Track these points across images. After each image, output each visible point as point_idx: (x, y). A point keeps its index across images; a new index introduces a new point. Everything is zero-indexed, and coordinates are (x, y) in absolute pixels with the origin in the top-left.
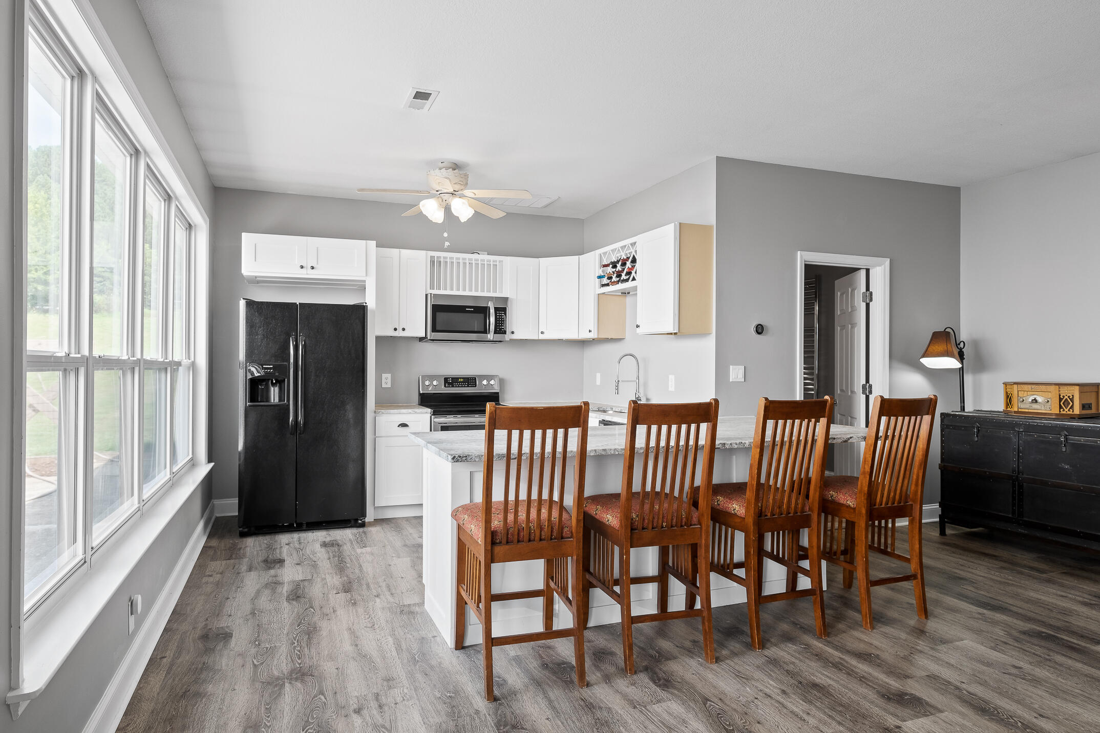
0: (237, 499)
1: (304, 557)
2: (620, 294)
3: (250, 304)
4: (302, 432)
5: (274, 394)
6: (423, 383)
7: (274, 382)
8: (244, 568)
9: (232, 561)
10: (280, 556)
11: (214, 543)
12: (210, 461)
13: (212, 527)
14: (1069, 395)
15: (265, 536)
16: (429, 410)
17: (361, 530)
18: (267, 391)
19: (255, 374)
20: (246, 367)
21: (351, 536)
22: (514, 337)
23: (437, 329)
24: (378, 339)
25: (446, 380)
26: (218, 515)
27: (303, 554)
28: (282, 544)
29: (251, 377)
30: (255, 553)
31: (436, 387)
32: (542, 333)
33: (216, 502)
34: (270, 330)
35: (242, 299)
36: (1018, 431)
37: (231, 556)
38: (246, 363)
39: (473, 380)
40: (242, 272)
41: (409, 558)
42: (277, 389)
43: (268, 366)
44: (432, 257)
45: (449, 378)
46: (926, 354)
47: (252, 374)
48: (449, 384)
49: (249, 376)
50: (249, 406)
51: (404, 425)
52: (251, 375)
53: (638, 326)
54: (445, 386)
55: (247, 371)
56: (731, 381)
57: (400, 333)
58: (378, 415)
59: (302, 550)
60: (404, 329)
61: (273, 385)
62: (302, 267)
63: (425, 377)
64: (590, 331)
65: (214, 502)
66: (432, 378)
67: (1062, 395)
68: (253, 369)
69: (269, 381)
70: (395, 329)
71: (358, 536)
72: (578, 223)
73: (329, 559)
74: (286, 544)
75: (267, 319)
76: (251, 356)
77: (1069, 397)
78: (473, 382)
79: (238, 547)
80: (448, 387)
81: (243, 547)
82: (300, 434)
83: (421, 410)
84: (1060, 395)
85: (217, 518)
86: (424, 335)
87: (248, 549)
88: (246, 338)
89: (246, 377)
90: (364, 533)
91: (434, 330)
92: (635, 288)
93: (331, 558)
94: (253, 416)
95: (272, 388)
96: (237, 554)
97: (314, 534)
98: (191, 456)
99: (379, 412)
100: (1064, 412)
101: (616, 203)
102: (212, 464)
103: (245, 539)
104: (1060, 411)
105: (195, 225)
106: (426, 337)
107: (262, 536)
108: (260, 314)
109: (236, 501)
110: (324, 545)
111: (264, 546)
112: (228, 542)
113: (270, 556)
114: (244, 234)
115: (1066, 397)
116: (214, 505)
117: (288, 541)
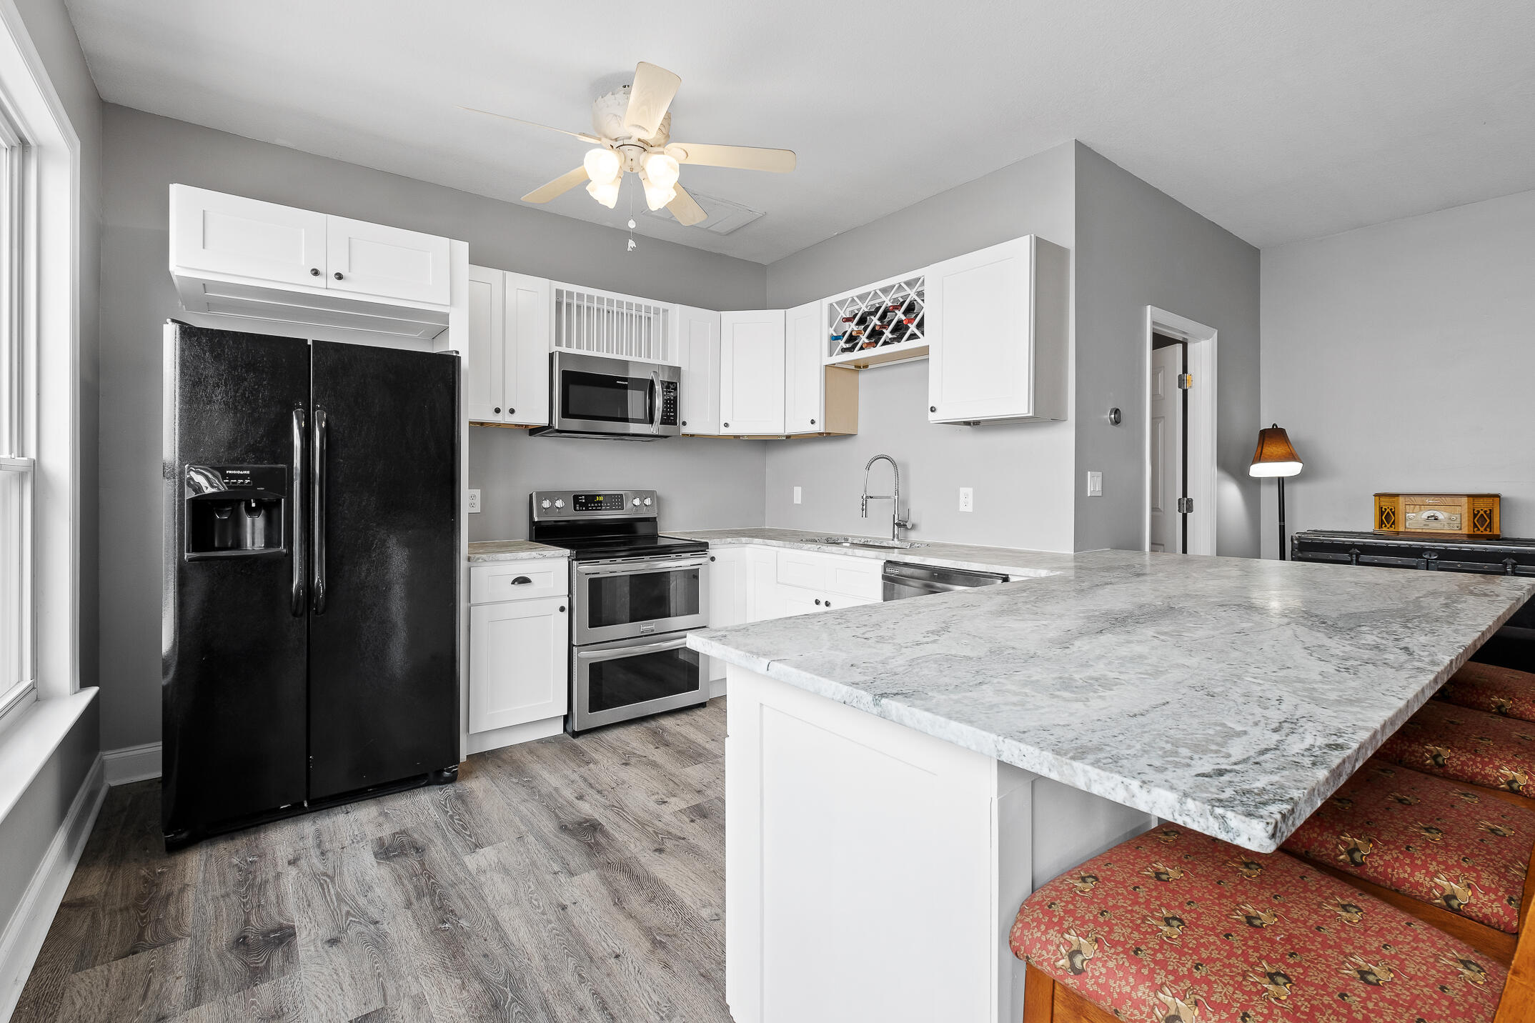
0: (161, 743)
1: (345, 909)
2: (853, 367)
3: (187, 332)
4: (320, 610)
5: (254, 535)
6: (539, 503)
7: (253, 505)
8: (179, 987)
9: (143, 958)
10: (280, 913)
11: (94, 887)
12: (84, 683)
13: (97, 821)
14: (1485, 509)
15: (233, 839)
16: (567, 552)
17: (450, 790)
18: (238, 524)
19: (204, 489)
20: (182, 473)
21: (435, 814)
22: (685, 430)
23: (570, 413)
24: (474, 425)
25: (576, 498)
26: (114, 783)
27: (338, 895)
28: (280, 863)
29: (193, 495)
30: (210, 910)
31: (562, 510)
32: (726, 425)
33: (110, 756)
34: (243, 394)
35: (168, 320)
36: (1428, 559)
37: (140, 936)
38: (182, 464)
39: (618, 498)
40: (170, 270)
41: (593, 873)
42: (260, 521)
43: (238, 472)
44: (559, 293)
45: (581, 496)
46: (1259, 458)
47: (197, 488)
48: (582, 505)
49: (190, 494)
50: (190, 560)
51: (523, 580)
52: (195, 490)
53: (933, 409)
54: (575, 510)
55: (183, 482)
56: (1089, 495)
57: (504, 418)
58: (475, 564)
59: (332, 879)
60: (512, 411)
61: (250, 511)
62: (316, 272)
63: (543, 495)
64: (813, 422)
65: (105, 757)
66: (552, 496)
67: (1476, 509)
68: (199, 479)
69: (239, 505)
70: (497, 411)
71: (451, 813)
72: (757, 270)
73: (409, 905)
74: (290, 863)
75: (235, 368)
76: (190, 449)
77: (1485, 512)
78: (618, 502)
79: (163, 893)
80: (580, 510)
81: (176, 889)
82: (316, 612)
83: (553, 552)
84: (1474, 510)
85: (112, 790)
86: (545, 422)
87: (190, 896)
88: (181, 410)
89: (182, 494)
90: (460, 797)
91: (566, 413)
92: (925, 350)
93: (414, 900)
94: (199, 582)
95: (249, 520)
96: (158, 920)
97: (351, 816)
98: (27, 681)
99: (478, 559)
100: (1479, 533)
101: (838, 235)
102: (93, 691)
103: (180, 858)
104: (1474, 531)
105: (39, 146)
106: (550, 426)
107: (226, 840)
108: (217, 358)
109: (157, 748)
110: (386, 852)
111: (233, 876)
112: (133, 874)
113: (253, 919)
114: (175, 190)
115: (1482, 512)
116: (103, 764)
117: (290, 850)
